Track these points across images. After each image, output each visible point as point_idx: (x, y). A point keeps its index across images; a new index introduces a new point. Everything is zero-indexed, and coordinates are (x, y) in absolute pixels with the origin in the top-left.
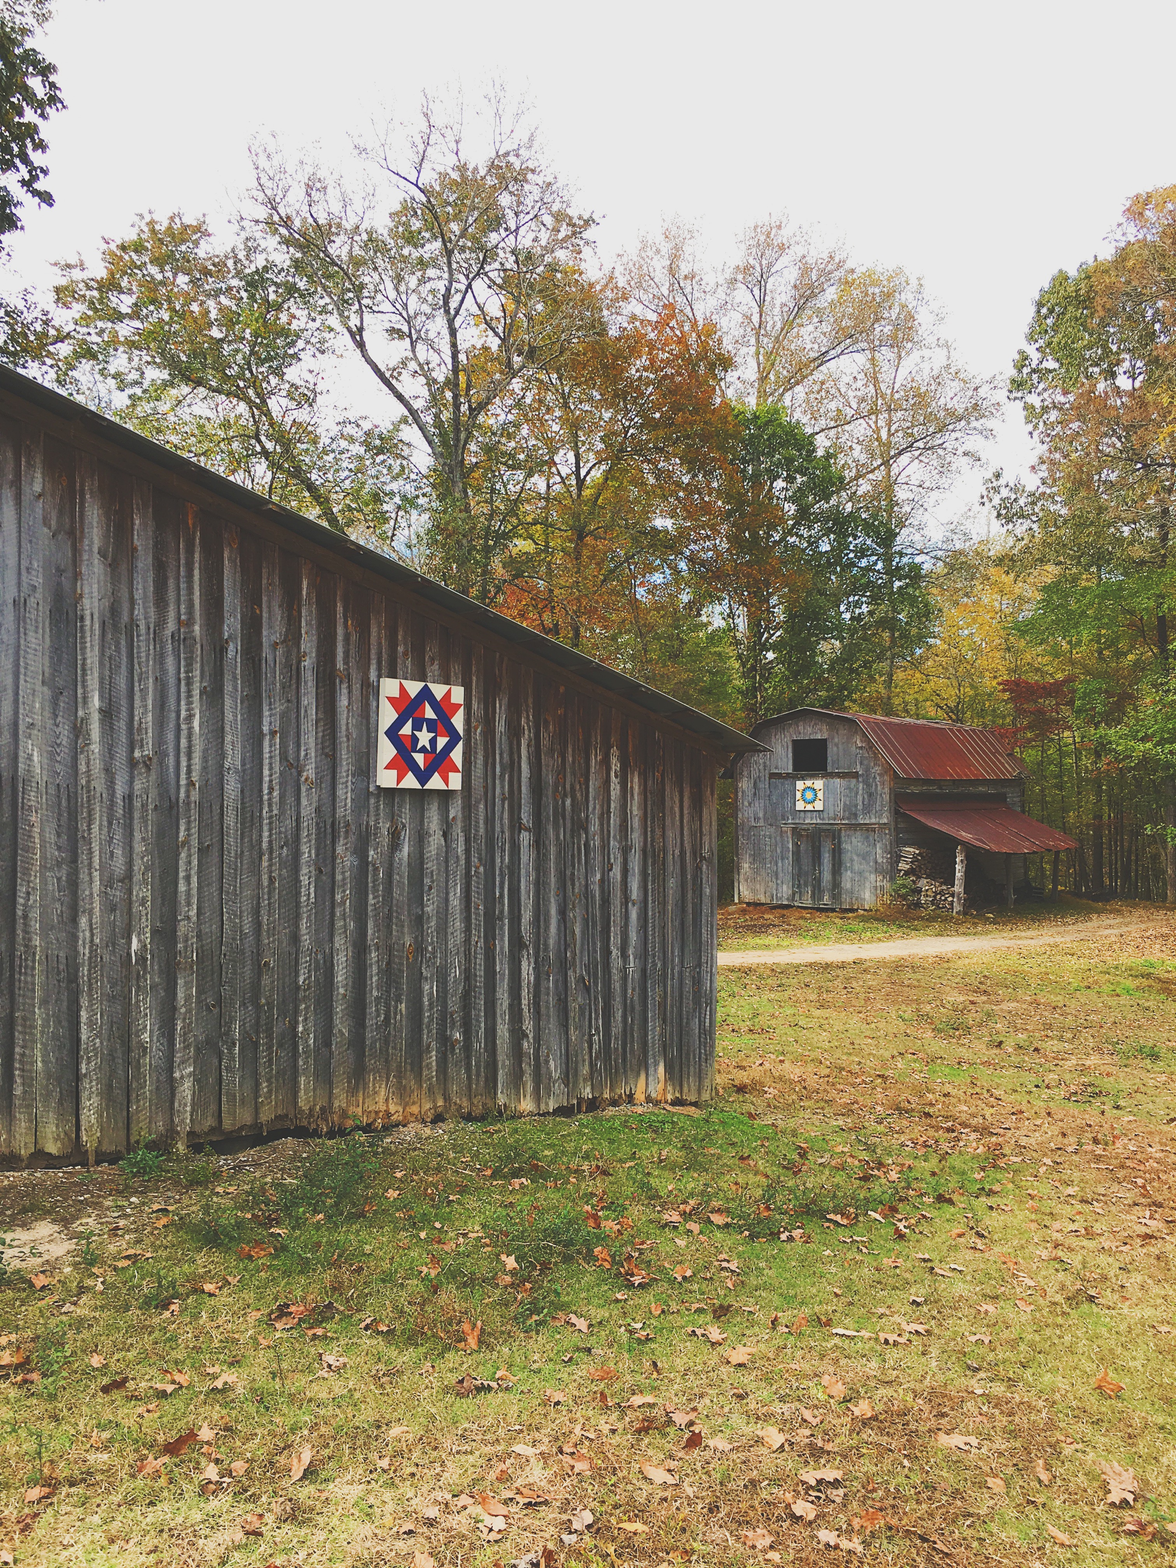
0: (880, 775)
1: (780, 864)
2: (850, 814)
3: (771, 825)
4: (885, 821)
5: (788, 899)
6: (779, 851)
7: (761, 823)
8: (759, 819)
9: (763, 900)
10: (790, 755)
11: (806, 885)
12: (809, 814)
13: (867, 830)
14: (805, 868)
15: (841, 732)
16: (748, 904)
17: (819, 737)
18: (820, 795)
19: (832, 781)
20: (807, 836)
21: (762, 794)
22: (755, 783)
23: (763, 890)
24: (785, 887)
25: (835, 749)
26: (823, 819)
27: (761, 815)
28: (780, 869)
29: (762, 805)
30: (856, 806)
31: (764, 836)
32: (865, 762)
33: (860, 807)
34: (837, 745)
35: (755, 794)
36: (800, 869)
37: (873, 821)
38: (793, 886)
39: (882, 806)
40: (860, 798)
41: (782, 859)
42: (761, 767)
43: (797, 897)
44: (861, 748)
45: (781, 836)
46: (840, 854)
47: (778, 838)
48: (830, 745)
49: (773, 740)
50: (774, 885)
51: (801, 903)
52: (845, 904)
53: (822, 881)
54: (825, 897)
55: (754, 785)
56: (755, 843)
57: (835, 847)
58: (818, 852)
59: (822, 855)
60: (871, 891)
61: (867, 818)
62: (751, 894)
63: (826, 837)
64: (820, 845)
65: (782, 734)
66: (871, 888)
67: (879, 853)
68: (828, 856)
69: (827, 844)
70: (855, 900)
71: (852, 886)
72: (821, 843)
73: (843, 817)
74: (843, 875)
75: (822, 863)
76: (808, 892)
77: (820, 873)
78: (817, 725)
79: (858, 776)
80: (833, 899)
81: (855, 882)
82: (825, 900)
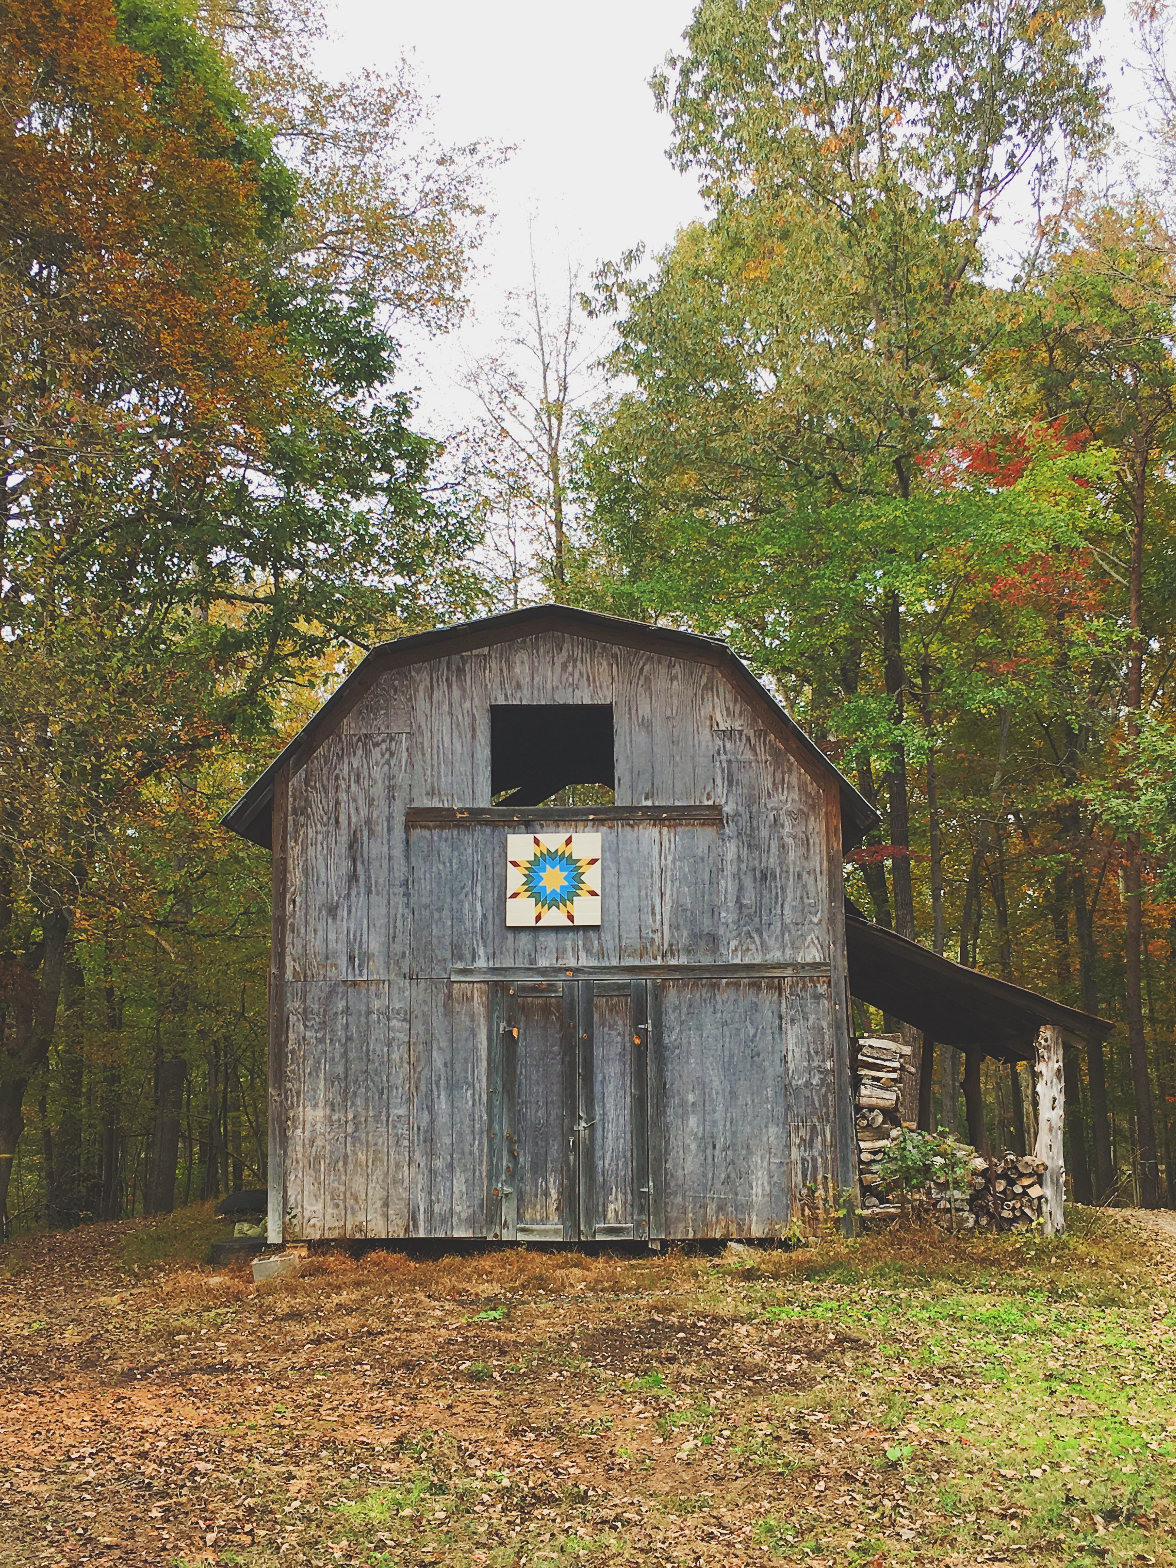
0: (798, 816)
1: (442, 1104)
2: (694, 935)
3: (411, 977)
4: (813, 955)
5: (471, 1222)
6: (438, 1059)
7: (376, 970)
8: (367, 957)
9: (378, 1229)
10: (484, 753)
11: (539, 1168)
12: (549, 941)
13: (755, 985)
14: (536, 1114)
15: (660, 683)
16: (318, 1246)
17: (584, 697)
18: (592, 877)
19: (629, 834)
20: (546, 1009)
21: (380, 875)
22: (353, 844)
23: (376, 1193)
24: (459, 1184)
25: (641, 737)
26: (601, 954)
27: (375, 944)
28: (443, 1120)
29: (379, 912)
30: (713, 912)
31: (387, 1014)
32: (744, 777)
33: (728, 916)
34: (647, 725)
35: (353, 877)
36: (516, 1118)
37: (775, 956)
38: (493, 1175)
39: (803, 910)
40: (727, 885)
41: (452, 1087)
42: (378, 791)
43: (508, 1211)
44: (729, 734)
45: (449, 1012)
46: (661, 1062)
47: (438, 1022)
48: (621, 723)
49: (422, 704)
50: (420, 1177)
51: (523, 1230)
52: (681, 1226)
53: (599, 1154)
54: (612, 1207)
55: (351, 847)
56: (349, 1039)
57: (644, 1043)
58: (585, 1059)
59: (597, 1070)
60: (771, 1177)
61: (753, 947)
62: (330, 1211)
63: (611, 1010)
64: (591, 1038)
65: (454, 687)
66: (773, 1167)
67: (797, 1055)
68: (618, 1069)
69: (614, 1033)
70: (717, 1212)
71: (704, 1164)
72: (596, 1032)
73: (671, 945)
74: (673, 1132)
75: (598, 1095)
76: (547, 1194)
77: (592, 1128)
78: (579, 664)
79: (721, 820)
80: (641, 1212)
81: (717, 1153)
82: (610, 1215)
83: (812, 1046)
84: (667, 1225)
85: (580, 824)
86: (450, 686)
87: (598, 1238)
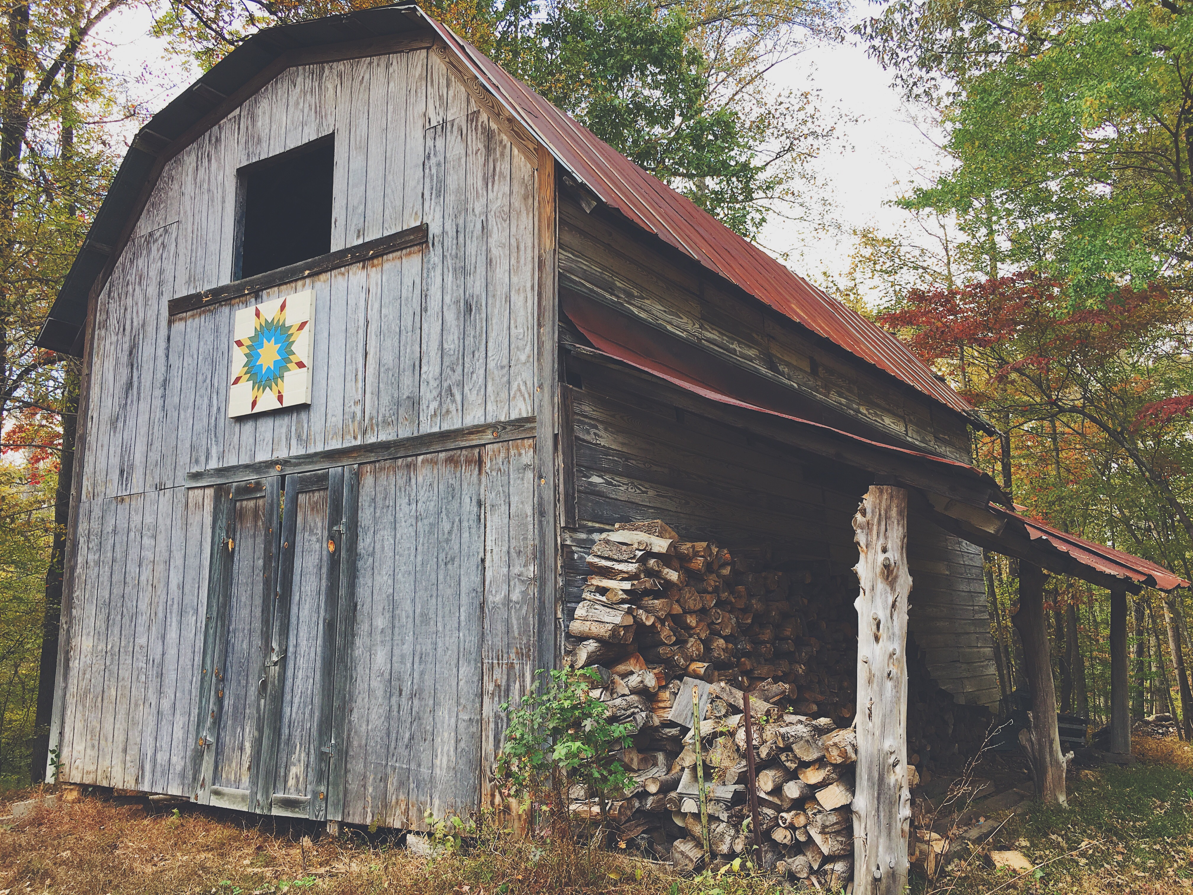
1: (173, 633)
2: (394, 402)
3: (160, 487)
4: (519, 407)
5: (183, 776)
6: (173, 580)
7: (137, 482)
8: (132, 469)
9: (118, 777)
10: (229, 222)
11: (239, 714)
13: (453, 460)
14: (241, 645)
15: (379, 92)
17: (311, 133)
18: (301, 345)
19: (341, 283)
20: (256, 514)
21: (147, 379)
22: (133, 349)
23: (120, 735)
24: (178, 730)
26: (309, 438)
27: (138, 455)
28: (172, 651)
31: (141, 531)
34: (364, 147)
35: (130, 385)
36: (225, 650)
37: (476, 415)
38: (201, 720)
39: (511, 344)
40: (431, 329)
41: (182, 612)
42: (152, 289)
43: (207, 767)
44: (440, 129)
45: (184, 524)
47: (176, 537)
50: (151, 717)
51: (217, 793)
52: (360, 805)
53: (287, 697)
54: (294, 770)
55: (131, 353)
56: (114, 560)
57: (338, 549)
58: (284, 574)
59: (295, 588)
60: (457, 741)
61: (453, 408)
62: (88, 751)
63: (312, 509)
64: (293, 545)
65: (213, 161)
66: (462, 726)
67: (496, 557)
68: (314, 587)
69: (314, 538)
70: (398, 789)
71: (388, 718)
72: (298, 538)
73: (371, 419)
74: (360, 669)
75: (293, 620)
76: (242, 749)
77: (283, 661)
78: (308, 96)
79: (427, 242)
80: (319, 781)
81: (404, 700)
82: (291, 782)
83: (513, 543)
84: (344, 805)
85: (300, 283)
86: (209, 161)
87: (276, 812)
